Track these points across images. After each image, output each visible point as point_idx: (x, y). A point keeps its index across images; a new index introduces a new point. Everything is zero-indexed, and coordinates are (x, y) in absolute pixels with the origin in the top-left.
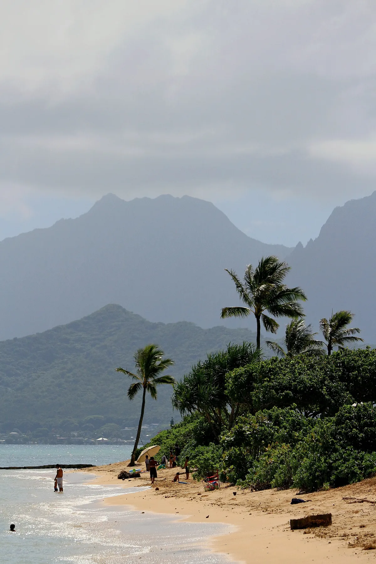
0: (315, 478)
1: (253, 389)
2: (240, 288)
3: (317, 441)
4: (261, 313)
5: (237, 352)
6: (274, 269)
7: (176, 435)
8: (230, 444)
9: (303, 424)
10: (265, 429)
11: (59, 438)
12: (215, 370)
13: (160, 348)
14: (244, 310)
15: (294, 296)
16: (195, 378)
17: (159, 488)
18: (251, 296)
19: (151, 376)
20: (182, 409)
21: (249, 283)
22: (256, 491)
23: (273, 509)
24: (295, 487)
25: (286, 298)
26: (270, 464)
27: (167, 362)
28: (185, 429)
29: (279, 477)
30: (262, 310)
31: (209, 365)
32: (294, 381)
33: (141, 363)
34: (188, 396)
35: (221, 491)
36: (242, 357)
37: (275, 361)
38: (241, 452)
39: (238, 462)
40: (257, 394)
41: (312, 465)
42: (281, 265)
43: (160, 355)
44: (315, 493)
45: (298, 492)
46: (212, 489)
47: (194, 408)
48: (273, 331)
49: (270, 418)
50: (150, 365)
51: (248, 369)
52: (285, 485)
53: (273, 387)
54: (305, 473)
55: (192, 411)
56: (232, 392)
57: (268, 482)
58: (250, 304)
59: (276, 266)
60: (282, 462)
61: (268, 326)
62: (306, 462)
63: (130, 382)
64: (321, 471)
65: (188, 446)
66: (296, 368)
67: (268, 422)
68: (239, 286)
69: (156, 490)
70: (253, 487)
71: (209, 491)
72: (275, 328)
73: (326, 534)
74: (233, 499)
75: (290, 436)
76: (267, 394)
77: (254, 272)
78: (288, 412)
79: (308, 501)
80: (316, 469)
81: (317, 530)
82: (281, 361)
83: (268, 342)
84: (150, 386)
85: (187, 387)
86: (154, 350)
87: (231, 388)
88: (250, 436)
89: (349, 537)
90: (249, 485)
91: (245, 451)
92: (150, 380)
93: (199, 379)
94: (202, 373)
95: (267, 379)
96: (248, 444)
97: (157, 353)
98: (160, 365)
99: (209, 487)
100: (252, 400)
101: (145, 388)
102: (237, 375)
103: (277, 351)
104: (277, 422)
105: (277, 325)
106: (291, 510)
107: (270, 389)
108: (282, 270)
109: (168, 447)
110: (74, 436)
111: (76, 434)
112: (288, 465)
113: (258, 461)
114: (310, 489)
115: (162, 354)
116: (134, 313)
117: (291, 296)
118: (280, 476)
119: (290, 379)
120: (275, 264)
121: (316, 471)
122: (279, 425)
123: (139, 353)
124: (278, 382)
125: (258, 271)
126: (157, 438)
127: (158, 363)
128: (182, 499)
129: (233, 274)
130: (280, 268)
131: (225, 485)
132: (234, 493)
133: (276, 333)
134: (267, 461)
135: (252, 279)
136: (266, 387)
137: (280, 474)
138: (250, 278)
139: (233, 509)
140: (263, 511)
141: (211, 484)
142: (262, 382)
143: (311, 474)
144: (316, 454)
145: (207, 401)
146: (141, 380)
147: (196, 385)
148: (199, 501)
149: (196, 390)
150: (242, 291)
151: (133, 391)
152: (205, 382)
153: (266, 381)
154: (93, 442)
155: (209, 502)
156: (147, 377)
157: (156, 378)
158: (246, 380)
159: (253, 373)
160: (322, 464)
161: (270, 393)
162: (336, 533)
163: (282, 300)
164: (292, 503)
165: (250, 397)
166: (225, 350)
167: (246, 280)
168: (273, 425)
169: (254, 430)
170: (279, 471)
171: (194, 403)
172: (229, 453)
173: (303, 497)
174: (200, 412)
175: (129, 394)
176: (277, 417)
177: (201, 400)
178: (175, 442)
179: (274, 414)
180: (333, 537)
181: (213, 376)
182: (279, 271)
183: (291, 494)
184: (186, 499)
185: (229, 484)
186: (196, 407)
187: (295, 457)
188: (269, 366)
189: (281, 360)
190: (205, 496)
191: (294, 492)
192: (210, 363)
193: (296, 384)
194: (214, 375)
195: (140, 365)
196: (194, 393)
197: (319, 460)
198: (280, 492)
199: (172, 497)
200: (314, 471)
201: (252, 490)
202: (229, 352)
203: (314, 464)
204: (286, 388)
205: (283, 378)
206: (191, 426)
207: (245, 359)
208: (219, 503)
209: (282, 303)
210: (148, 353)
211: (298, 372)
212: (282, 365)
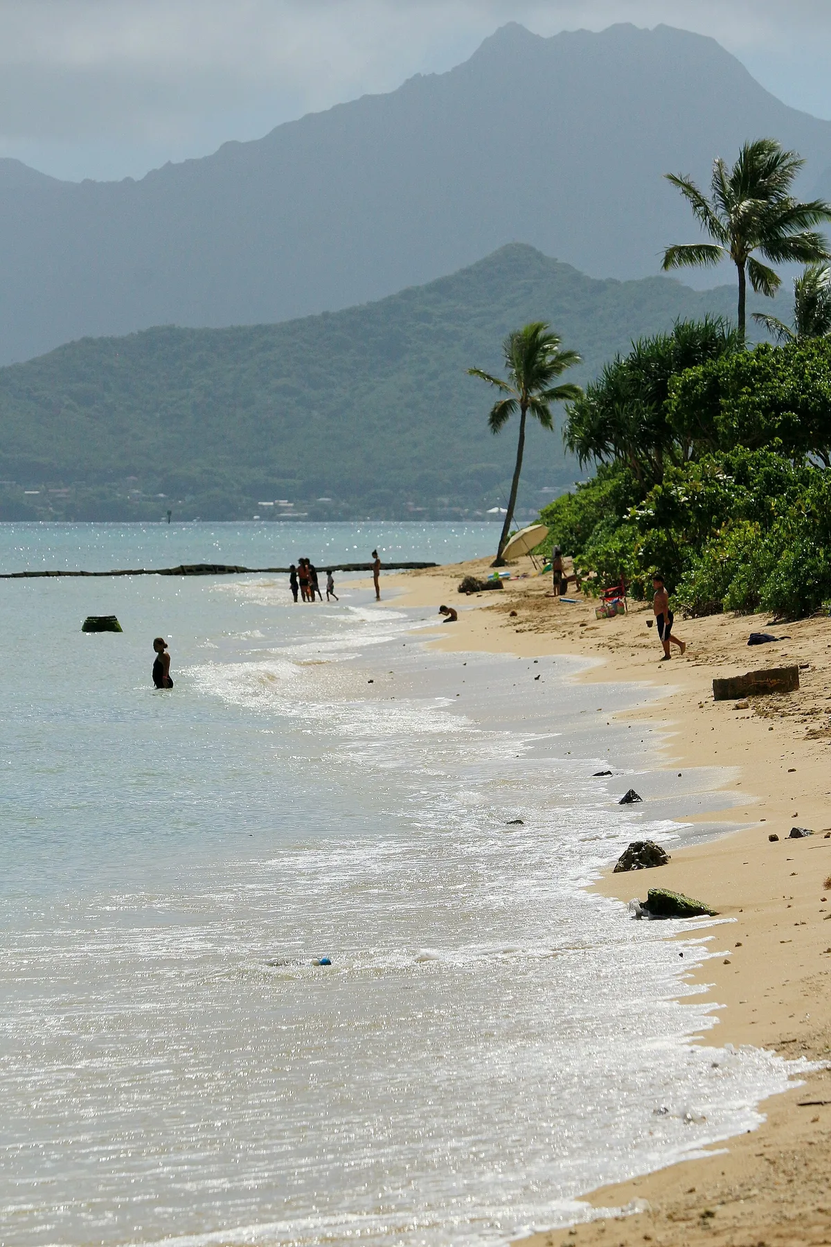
0: (805, 590)
1: (718, 409)
2: (702, 208)
3: (809, 515)
4: (747, 256)
5: (694, 335)
6: (772, 166)
7: (581, 505)
8: (646, 524)
9: (789, 480)
10: (717, 491)
11: (412, 509)
12: (648, 373)
13: (552, 329)
14: (711, 251)
15: (812, 215)
16: (609, 390)
17: (517, 611)
18: (724, 223)
19: (537, 387)
20: (584, 452)
21: (722, 195)
22: (694, 618)
23: (709, 655)
24: (763, 610)
25: (795, 222)
26: (722, 562)
27: (568, 356)
28: (600, 491)
29: (737, 588)
30: (749, 250)
31: (638, 363)
32: (803, 392)
33: (517, 360)
34: (595, 424)
35: (626, 619)
36: (705, 346)
37: (764, 352)
38: (671, 539)
39: (664, 558)
40: (728, 421)
41: (798, 564)
42: (785, 157)
43: (555, 342)
44: (805, 621)
45: (772, 620)
46: (611, 614)
47: (607, 451)
48: (767, 291)
49: (728, 469)
50: (534, 364)
51: (710, 369)
52: (747, 606)
53: (758, 406)
54: (786, 580)
55: (603, 455)
56: (678, 416)
57: (717, 599)
58: (723, 237)
59: (777, 158)
60: (745, 559)
61: (760, 281)
62: (788, 557)
63: (495, 397)
64: (816, 577)
65: (602, 526)
66: (805, 366)
67: (725, 477)
68: (699, 202)
69: (511, 615)
70: (688, 610)
71: (604, 617)
72: (772, 287)
73: (776, 709)
74: (642, 635)
75: (762, 505)
76: (747, 419)
77: (732, 175)
78: (765, 456)
79: (783, 638)
80: (808, 573)
81: (763, 702)
82: (776, 352)
83: (759, 315)
84: (535, 406)
85: (592, 408)
86: (541, 334)
87: (676, 408)
88: (688, 505)
89: (818, 716)
90: (680, 606)
91: (678, 538)
92: (535, 394)
93: (616, 390)
94: (623, 378)
95: (746, 390)
96: (682, 522)
97: (548, 339)
98: (553, 363)
99: (605, 611)
100: (717, 432)
101: (524, 410)
102: (689, 383)
103: (777, 332)
104: (743, 478)
105: (777, 281)
106: (743, 658)
107: (753, 409)
108: (787, 167)
109: (566, 528)
110: (442, 505)
111: (446, 500)
112: (755, 565)
113: (701, 557)
114: (795, 613)
115: (558, 342)
116: (558, 262)
117: (807, 218)
118: (740, 588)
119: (794, 388)
120: (774, 154)
121: (807, 577)
122: (746, 483)
123: (512, 339)
124: (770, 396)
125: (738, 171)
126: (551, 509)
127: (549, 359)
128: (548, 635)
129: (686, 181)
130: (784, 164)
131: (640, 605)
132: (648, 622)
133: (773, 297)
134: (716, 558)
135: (728, 187)
136: (745, 405)
137: (739, 583)
138: (723, 186)
139: (633, 655)
140: (689, 661)
141: (609, 604)
142: (736, 395)
143: (795, 582)
144: (807, 542)
145: (633, 434)
146: (515, 394)
147: (610, 403)
148: (576, 638)
149: (611, 413)
150: (707, 213)
151: (499, 415)
152: (629, 396)
153: (743, 393)
154: (478, 516)
155: (597, 641)
156: (528, 387)
157: (547, 389)
158: (706, 392)
159: (718, 377)
160: (820, 561)
161: (754, 416)
162: (797, 707)
163: (788, 226)
164: (749, 644)
165: (713, 427)
166: (670, 332)
167: (716, 189)
168: (735, 483)
169: (694, 493)
170: (738, 577)
171: (608, 440)
172: (646, 542)
173: (778, 631)
174: (619, 456)
175: (491, 423)
176: (743, 465)
177: (621, 434)
178: (579, 518)
179: (735, 461)
180: (789, 715)
181: (646, 385)
182: (781, 168)
183: (758, 623)
184: (556, 634)
185: (647, 604)
186: (612, 447)
187: (770, 549)
188: (752, 363)
189: (775, 350)
190: (593, 628)
191: (764, 620)
192: (639, 359)
193: (806, 399)
194: (648, 383)
195: (514, 364)
196: (607, 419)
197: (814, 553)
198: (738, 619)
199: (530, 630)
200: (804, 575)
201: (685, 616)
202: (677, 336)
203: (803, 562)
204: (786, 406)
205: (779, 387)
206: (609, 486)
207: (711, 349)
208: (612, 644)
209: (788, 235)
210: (531, 339)
211: (810, 374)
212: (778, 362)
